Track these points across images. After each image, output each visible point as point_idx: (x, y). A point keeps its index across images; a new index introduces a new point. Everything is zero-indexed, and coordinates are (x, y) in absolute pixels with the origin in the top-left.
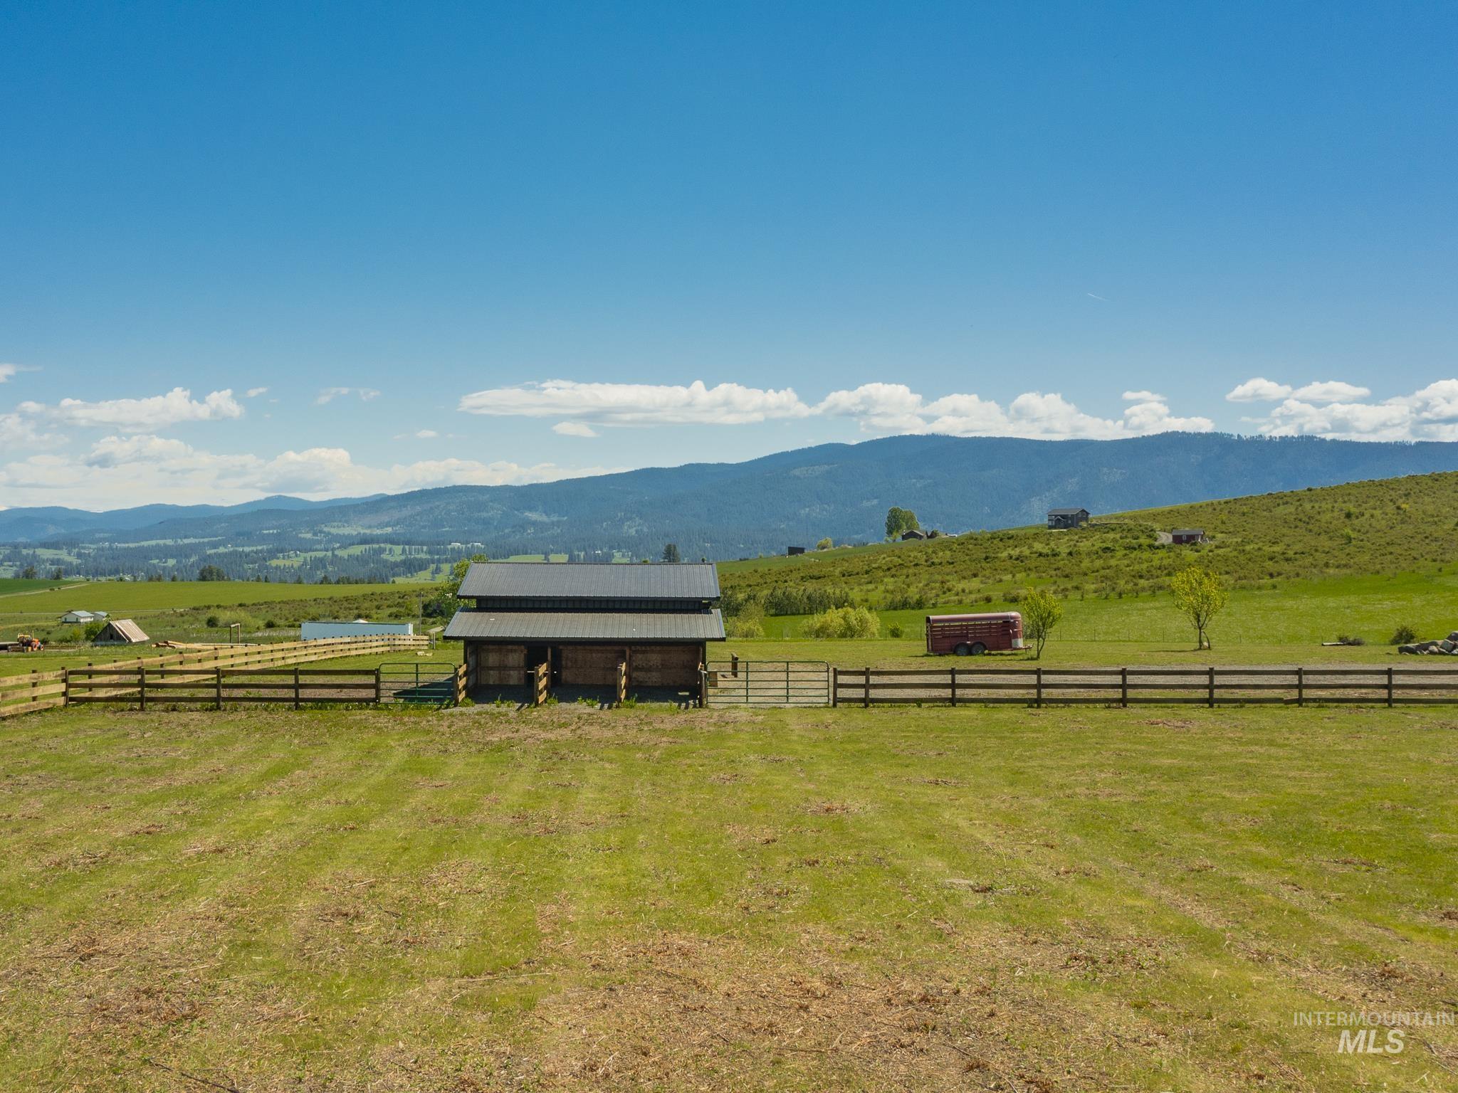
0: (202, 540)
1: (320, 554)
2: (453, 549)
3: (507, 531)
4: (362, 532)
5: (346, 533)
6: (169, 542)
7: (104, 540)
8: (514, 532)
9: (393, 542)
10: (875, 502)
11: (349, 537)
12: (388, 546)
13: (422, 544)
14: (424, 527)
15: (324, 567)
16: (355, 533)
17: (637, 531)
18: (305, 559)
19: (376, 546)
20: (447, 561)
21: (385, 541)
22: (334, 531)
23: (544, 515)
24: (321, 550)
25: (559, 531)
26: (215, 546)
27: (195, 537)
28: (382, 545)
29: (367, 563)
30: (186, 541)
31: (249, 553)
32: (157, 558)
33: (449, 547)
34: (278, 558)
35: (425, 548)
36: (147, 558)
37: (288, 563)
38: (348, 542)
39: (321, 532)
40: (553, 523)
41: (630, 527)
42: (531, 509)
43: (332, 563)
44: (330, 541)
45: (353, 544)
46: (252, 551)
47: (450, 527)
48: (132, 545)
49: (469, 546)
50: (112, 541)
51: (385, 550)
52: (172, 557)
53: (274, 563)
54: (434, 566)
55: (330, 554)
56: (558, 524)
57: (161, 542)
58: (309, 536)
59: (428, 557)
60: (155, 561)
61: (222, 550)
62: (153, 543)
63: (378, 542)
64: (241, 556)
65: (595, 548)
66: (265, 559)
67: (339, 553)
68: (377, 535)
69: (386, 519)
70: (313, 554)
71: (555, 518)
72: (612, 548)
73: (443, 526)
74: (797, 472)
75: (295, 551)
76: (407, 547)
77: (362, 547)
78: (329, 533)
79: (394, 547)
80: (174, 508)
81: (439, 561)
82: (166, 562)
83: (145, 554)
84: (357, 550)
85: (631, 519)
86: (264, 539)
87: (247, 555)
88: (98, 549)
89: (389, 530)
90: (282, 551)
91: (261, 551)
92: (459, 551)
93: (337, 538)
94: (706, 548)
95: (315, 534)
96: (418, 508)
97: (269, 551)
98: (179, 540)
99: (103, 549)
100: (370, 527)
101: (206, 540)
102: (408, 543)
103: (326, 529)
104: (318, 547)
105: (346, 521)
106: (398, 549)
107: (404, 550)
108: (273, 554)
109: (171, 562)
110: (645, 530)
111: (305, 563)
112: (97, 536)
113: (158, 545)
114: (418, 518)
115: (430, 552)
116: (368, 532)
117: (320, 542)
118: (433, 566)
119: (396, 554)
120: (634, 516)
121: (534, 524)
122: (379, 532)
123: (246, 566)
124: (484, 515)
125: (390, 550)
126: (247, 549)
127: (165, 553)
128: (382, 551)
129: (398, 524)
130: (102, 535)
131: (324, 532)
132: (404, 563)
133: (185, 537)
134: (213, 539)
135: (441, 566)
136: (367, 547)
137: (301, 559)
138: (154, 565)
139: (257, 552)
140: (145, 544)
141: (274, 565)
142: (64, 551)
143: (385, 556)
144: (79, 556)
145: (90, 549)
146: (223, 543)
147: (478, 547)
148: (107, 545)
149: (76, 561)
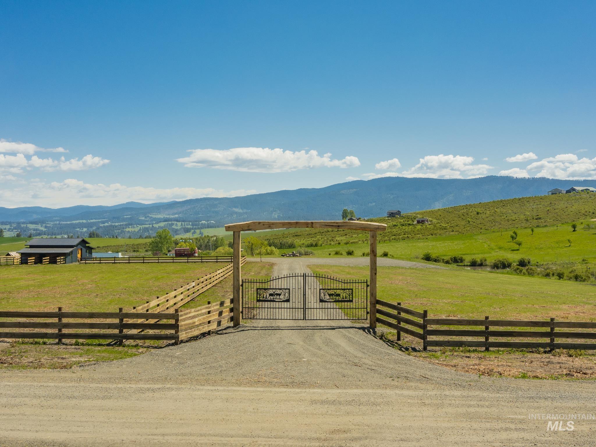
0: (98, 220)
1: (147, 226)
2: (202, 224)
3: (225, 216)
4: (166, 216)
5: (159, 217)
6: (84, 221)
7: (56, 220)
8: (228, 216)
9: (177, 221)
10: (374, 204)
11: (159, 219)
12: (175, 222)
13: (189, 221)
14: (191, 215)
15: (148, 231)
16: (162, 217)
17: (278, 216)
18: (140, 228)
19: (170, 222)
20: (198, 228)
21: (174, 221)
22: (154, 216)
23: (241, 209)
24: (148, 224)
25: (246, 216)
26: (103, 223)
27: (95, 219)
30: (92, 221)
31: (117, 226)
32: (79, 228)
33: (200, 223)
34: (129, 228)
35: (190, 223)
36: (74, 228)
37: (133, 230)
38: (159, 221)
39: (148, 217)
40: (244, 213)
41: (275, 214)
42: (235, 207)
43: (151, 230)
44: (152, 221)
45: (161, 222)
46: (119, 225)
47: (202, 214)
48: (68, 223)
49: (209, 222)
50: (60, 221)
52: (85, 227)
54: (193, 230)
55: (151, 226)
56: (246, 213)
57: (81, 221)
58: (143, 218)
59: (192, 227)
60: (78, 229)
61: (106, 224)
62: (78, 221)
63: (171, 221)
64: (113, 227)
66: (123, 228)
67: (154, 225)
69: (175, 211)
70: (144, 226)
71: (245, 211)
73: (199, 214)
74: (343, 192)
75: (137, 225)
76: (183, 223)
77: (165, 223)
78: (151, 217)
79: (178, 223)
80: (88, 207)
81: (195, 229)
82: (82, 230)
83: (74, 226)
84: (162, 224)
86: (124, 220)
87: (116, 226)
88: (54, 224)
89: (177, 216)
90: (131, 225)
91: (122, 225)
92: (205, 224)
93: (155, 219)
95: (146, 218)
96: (189, 207)
97: (126, 225)
98: (89, 220)
99: (56, 224)
100: (169, 215)
101: (100, 220)
102: (184, 221)
103: (150, 216)
104: (147, 223)
105: (159, 212)
106: (179, 224)
107: (182, 224)
109: (85, 230)
110: (281, 216)
111: (140, 229)
112: (54, 219)
113: (79, 222)
114: (189, 211)
115: (193, 225)
116: (168, 216)
117: (147, 221)
118: (193, 231)
119: (178, 226)
120: (277, 209)
121: (236, 213)
122: (172, 217)
123: (115, 231)
124: (216, 209)
125: (176, 224)
126: (117, 224)
127: (82, 226)
128: (173, 224)
129: (181, 213)
130: (56, 218)
131: (150, 217)
132: (181, 229)
133: (91, 219)
134: (103, 220)
135: (196, 230)
136: (167, 223)
137: (139, 228)
138: (77, 231)
139: (120, 225)
140: (74, 222)
141: (127, 231)
142: (40, 225)
143: (174, 227)
144: (46, 227)
145: (50, 224)
146: (107, 222)
147: (212, 223)
148: (58, 222)
149: (44, 229)
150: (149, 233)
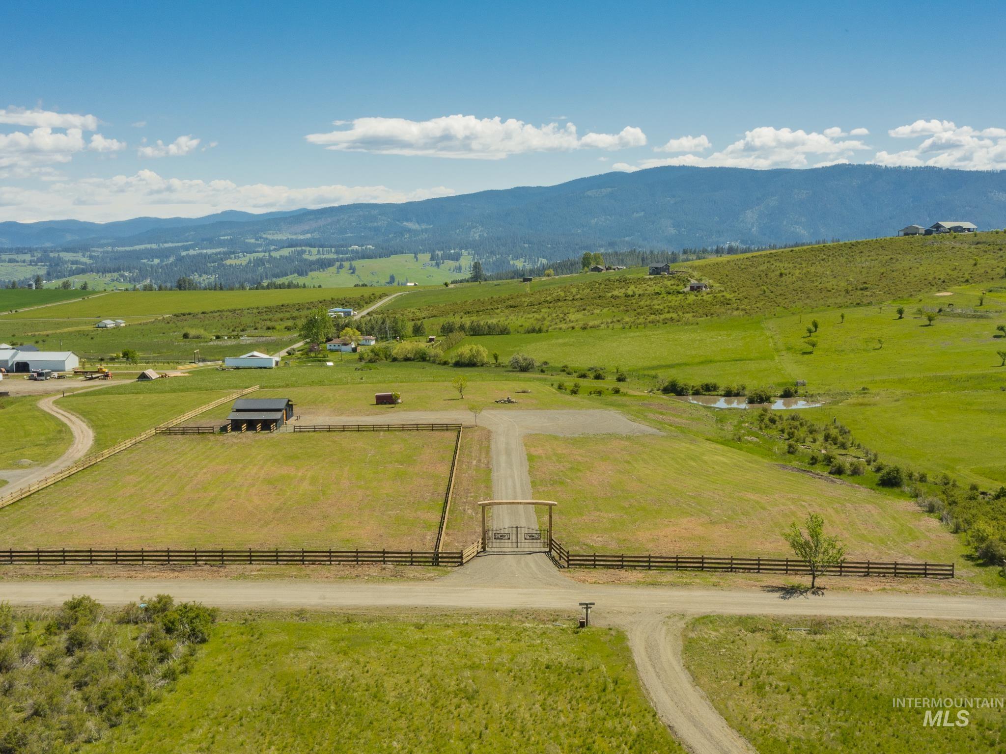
0: (177, 244)
1: (261, 255)
2: (353, 251)
3: (390, 236)
4: (290, 237)
5: (279, 238)
6: (154, 246)
7: (108, 245)
8: (395, 237)
9: (311, 246)
10: (642, 214)
11: (281, 241)
12: (308, 249)
13: (331, 247)
14: (333, 234)
15: (263, 264)
16: (285, 238)
17: (480, 236)
18: (250, 260)
19: (299, 249)
20: (347, 259)
21: (305, 245)
22: (270, 237)
23: (416, 224)
24: (261, 252)
25: (426, 236)
26: (187, 248)
27: (172, 242)
28: (304, 248)
29: (293, 261)
30: (166, 245)
32: (146, 258)
33: (350, 249)
34: (231, 259)
35: (333, 250)
36: (139, 258)
37: (238, 262)
38: (281, 245)
39: (261, 238)
40: (422, 231)
41: (475, 233)
42: (408, 220)
43: (268, 262)
44: (268, 245)
45: (283, 247)
46: (213, 253)
47: (352, 233)
48: (128, 249)
49: (364, 248)
50: (113, 245)
51: (305, 251)
52: (157, 257)
53: (228, 262)
55: (267, 254)
56: (426, 231)
57: (148, 246)
58: (253, 241)
59: (335, 256)
60: (145, 261)
61: (192, 252)
62: (142, 247)
63: (301, 246)
64: (205, 258)
65: (450, 249)
66: (221, 259)
67: (273, 254)
68: (301, 240)
69: (307, 228)
70: (255, 255)
71: (424, 226)
72: (461, 248)
73: (347, 233)
74: (589, 193)
75: (243, 252)
76: (321, 249)
77: (290, 250)
78: (267, 239)
79: (312, 249)
80: (157, 220)
81: (342, 260)
82: (153, 261)
83: (139, 255)
84: (286, 252)
85: (476, 227)
86: (221, 244)
87: (210, 256)
88: (103, 252)
89: (309, 236)
90: (234, 253)
91: (220, 253)
92: (357, 252)
93: (272, 242)
94: (525, 248)
95: (257, 240)
96: (329, 220)
97: (225, 253)
98: (161, 245)
99: (107, 252)
100: (296, 234)
101: (180, 244)
102: (322, 246)
103: (264, 236)
104: (260, 249)
105: (279, 230)
106: (314, 250)
107: (319, 251)
108: (227, 255)
109: (156, 261)
110: (485, 235)
111: (250, 262)
112: (103, 241)
113: (146, 249)
114: (329, 227)
115: (337, 253)
116: (294, 237)
117: (260, 245)
118: (338, 264)
119: (312, 254)
120: (478, 224)
121: (409, 231)
122: (302, 237)
123: (209, 265)
124: (376, 224)
125: (309, 251)
126: (209, 251)
127: (152, 254)
128: (304, 252)
129: (315, 231)
130: (105, 241)
131: (263, 238)
132: (318, 261)
133: (166, 242)
134: (185, 244)
135: (343, 263)
136: (293, 249)
137: (247, 259)
138: (144, 264)
139: (216, 254)
140: (137, 247)
141: (228, 264)
142: (80, 254)
143: (305, 256)
144: (91, 257)
145: (98, 252)
146: (192, 247)
147: (370, 249)
148: (110, 249)
149: (88, 261)
150: (265, 268)
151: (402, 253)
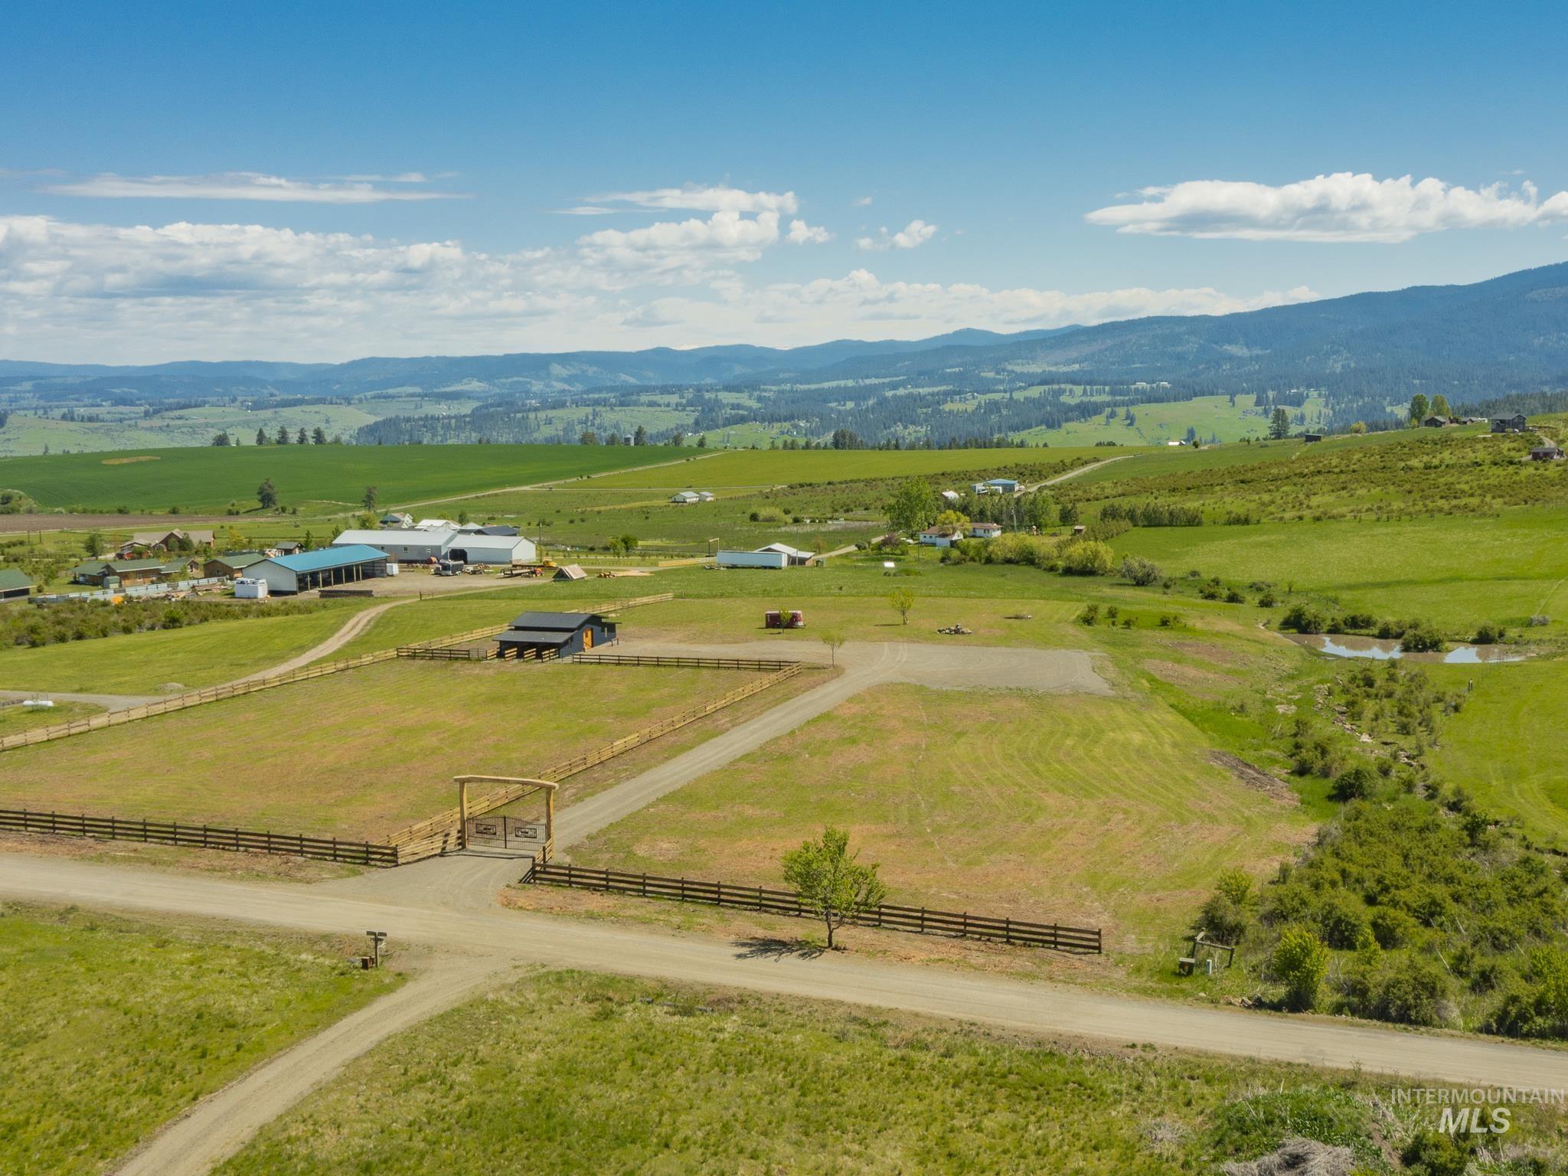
0: (881, 380)
1: (998, 396)
2: (1137, 390)
3: (1201, 367)
4: (1048, 369)
5: (1031, 371)
6: (850, 383)
7: (784, 381)
8: (1208, 368)
9: (1074, 383)
11: (1031, 376)
12: (1069, 387)
13: (1105, 384)
14: (1113, 363)
15: (999, 411)
16: (1039, 371)
17: (1343, 366)
18: (980, 403)
19: (1056, 387)
20: (1123, 404)
21: (1066, 382)
22: (1018, 369)
23: (1244, 348)
24: (1000, 392)
25: (1257, 367)
26: (894, 386)
27: (877, 377)
28: (1063, 386)
29: (1044, 406)
30: (868, 382)
31: (925, 396)
32: (836, 400)
33: (1133, 387)
34: (953, 402)
35: (1107, 388)
36: (825, 401)
37: (962, 406)
38: (1032, 381)
39: (1004, 370)
40: (1251, 358)
41: (1336, 361)
42: (1230, 342)
43: (1007, 407)
44: (1012, 381)
45: (1033, 385)
46: (929, 394)
47: (1142, 363)
48: (813, 387)
49: (1154, 385)
50: (794, 382)
51: (1064, 391)
52: (851, 399)
53: (947, 407)
54: (1110, 409)
55: (1007, 395)
56: (1258, 358)
57: (842, 383)
58: (992, 375)
59: (1108, 398)
60: (833, 405)
61: (901, 392)
62: (834, 384)
63: (1060, 382)
64: (916, 399)
65: (1291, 387)
66: (938, 403)
67: (1017, 395)
68: (1064, 373)
69: (1075, 354)
70: (990, 396)
71: (1257, 351)
72: (1309, 386)
73: (1134, 363)
74: (1535, 295)
75: (973, 392)
76: (1088, 387)
77: (1043, 388)
78: (1013, 371)
79: (1075, 388)
80: (861, 344)
81: (1116, 404)
82: (844, 405)
83: (824, 396)
84: (1035, 392)
85: (1337, 352)
86: (944, 379)
87: (922, 398)
88: (779, 392)
89: (1076, 367)
90: (959, 393)
91: (938, 394)
92: (1143, 392)
93: (1020, 377)
94: (1414, 385)
95: (998, 373)
96: (1109, 342)
97: (946, 393)
98: (860, 381)
99: (783, 392)
100: (1056, 364)
101: (887, 380)
102: (1091, 383)
103: (1010, 367)
104: (998, 388)
105: (1032, 359)
106: (1078, 390)
107: (1085, 392)
108: (950, 396)
109: (850, 405)
110: (1352, 365)
111: (979, 407)
112: (781, 376)
113: (838, 388)
114: (1108, 353)
115: (1112, 393)
116: (1053, 369)
117: (1002, 382)
118: (1108, 410)
119: (1074, 396)
120: (1341, 348)
121: (1230, 358)
122: (1065, 370)
123: (919, 411)
124: (1179, 349)
125: (1071, 391)
126: (923, 391)
127: (844, 395)
128: (1062, 392)
129: (1086, 360)
130: (786, 375)
131: (1007, 371)
132: (1078, 406)
133: (867, 377)
134: (895, 379)
135: (1117, 409)
136: (1046, 387)
137: (976, 402)
138: (832, 409)
139: (932, 394)
140: (826, 385)
141: (947, 410)
142: (746, 395)
143: (1064, 399)
144: (759, 399)
145: (771, 391)
146: (903, 384)
147: (1164, 388)
148: (788, 387)
149: (754, 404)
150: (1001, 416)
151: (1212, 394)
